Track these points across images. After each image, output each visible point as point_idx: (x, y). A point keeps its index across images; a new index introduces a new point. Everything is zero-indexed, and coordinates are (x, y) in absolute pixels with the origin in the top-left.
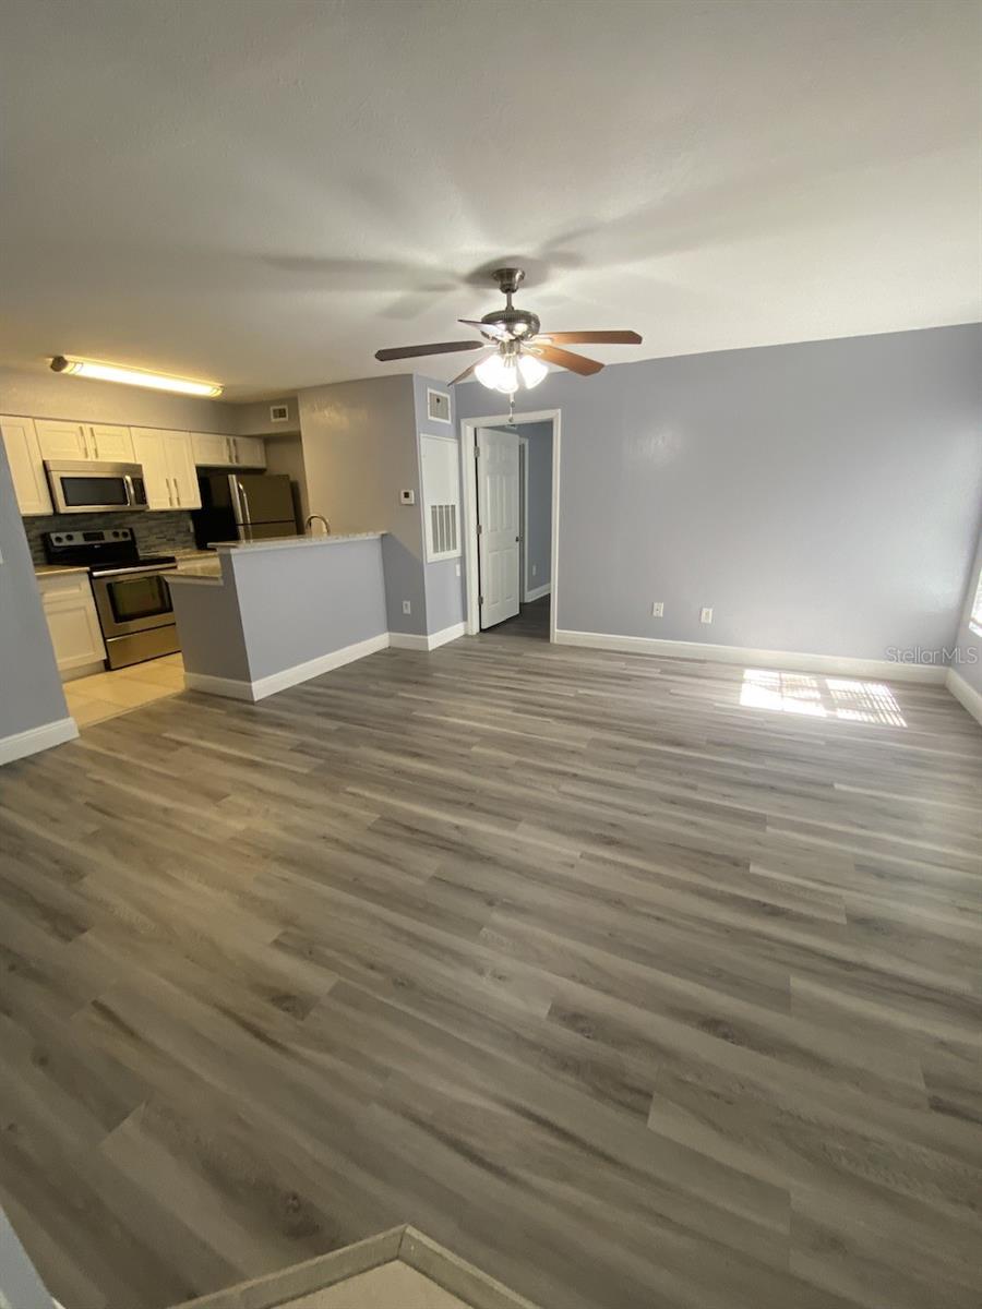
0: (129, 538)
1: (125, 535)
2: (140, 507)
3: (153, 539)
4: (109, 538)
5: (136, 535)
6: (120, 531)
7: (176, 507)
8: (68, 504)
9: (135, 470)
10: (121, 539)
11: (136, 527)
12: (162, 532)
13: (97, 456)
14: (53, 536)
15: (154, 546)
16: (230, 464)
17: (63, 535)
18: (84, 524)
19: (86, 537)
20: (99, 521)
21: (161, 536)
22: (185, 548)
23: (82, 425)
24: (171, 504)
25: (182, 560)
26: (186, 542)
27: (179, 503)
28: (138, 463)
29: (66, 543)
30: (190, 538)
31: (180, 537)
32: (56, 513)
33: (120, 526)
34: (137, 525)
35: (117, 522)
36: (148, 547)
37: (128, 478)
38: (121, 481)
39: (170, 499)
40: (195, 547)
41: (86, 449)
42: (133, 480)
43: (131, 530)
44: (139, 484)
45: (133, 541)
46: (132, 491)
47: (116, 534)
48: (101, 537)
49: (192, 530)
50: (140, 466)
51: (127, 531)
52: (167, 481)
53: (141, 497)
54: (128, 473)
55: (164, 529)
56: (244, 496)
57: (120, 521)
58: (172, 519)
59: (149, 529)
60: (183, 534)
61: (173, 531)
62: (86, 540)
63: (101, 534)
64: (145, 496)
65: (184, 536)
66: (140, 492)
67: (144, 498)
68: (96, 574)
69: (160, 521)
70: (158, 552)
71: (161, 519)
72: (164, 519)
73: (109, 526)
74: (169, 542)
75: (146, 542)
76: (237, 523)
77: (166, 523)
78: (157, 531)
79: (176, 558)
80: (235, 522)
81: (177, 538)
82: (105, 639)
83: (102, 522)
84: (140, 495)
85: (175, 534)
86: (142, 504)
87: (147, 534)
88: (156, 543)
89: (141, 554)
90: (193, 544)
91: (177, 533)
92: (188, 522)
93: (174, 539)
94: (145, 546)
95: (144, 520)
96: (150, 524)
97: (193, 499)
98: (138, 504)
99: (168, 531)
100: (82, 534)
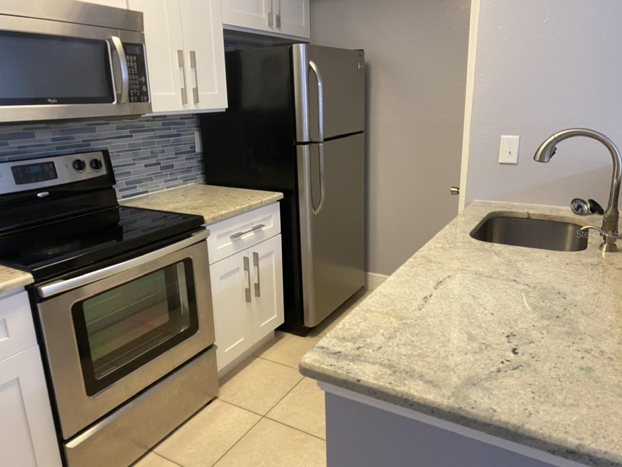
0: (103, 171)
1: (96, 164)
2: (128, 109)
3: (139, 170)
4: (65, 174)
5: (114, 162)
6: (86, 158)
7: (191, 107)
9: (130, 26)
10: (88, 174)
11: (113, 146)
12: (153, 155)
15: (139, 181)
16: (270, 30)
18: (13, 145)
19: (20, 175)
20: (44, 137)
21: (154, 161)
22: (186, 180)
24: (185, 101)
25: (215, 221)
26: (189, 170)
27: (196, 101)
28: (133, 9)
30: (195, 163)
31: (181, 162)
33: (86, 148)
34: (116, 143)
35: (80, 138)
36: (132, 184)
37: (117, 41)
38: (103, 48)
39: (184, 91)
40: (200, 178)
42: (125, 45)
43: (106, 153)
44: (136, 55)
45: (111, 178)
46: (125, 76)
47: (79, 165)
48: (50, 171)
49: (198, 149)
50: (140, 15)
51: (100, 156)
52: (180, 53)
53: (138, 87)
54: (115, 30)
55: (158, 148)
56: (319, 84)
57: (85, 136)
58: (170, 129)
59: (134, 149)
60: (184, 157)
61: (170, 152)
62: (18, 181)
63: (51, 166)
64: (145, 84)
65: (186, 159)
66: (137, 77)
67: (144, 87)
68: (47, 289)
69: (151, 134)
70: (147, 192)
71: (154, 130)
72: (158, 130)
73: (65, 148)
74: (164, 172)
75: (128, 173)
76: (298, 140)
77: (161, 137)
78: (145, 152)
79: (206, 218)
80: (295, 138)
81: (176, 164)
82: (62, 442)
83: (53, 140)
84: (137, 82)
85: (174, 156)
86: (139, 100)
87: (130, 160)
88: (144, 175)
89: (120, 201)
90: (198, 174)
91: (176, 154)
92: (194, 134)
93: (172, 166)
94: (127, 183)
95: (126, 132)
96: (139, 139)
97: (217, 93)
98: (130, 101)
99: (163, 152)
100: (13, 168)
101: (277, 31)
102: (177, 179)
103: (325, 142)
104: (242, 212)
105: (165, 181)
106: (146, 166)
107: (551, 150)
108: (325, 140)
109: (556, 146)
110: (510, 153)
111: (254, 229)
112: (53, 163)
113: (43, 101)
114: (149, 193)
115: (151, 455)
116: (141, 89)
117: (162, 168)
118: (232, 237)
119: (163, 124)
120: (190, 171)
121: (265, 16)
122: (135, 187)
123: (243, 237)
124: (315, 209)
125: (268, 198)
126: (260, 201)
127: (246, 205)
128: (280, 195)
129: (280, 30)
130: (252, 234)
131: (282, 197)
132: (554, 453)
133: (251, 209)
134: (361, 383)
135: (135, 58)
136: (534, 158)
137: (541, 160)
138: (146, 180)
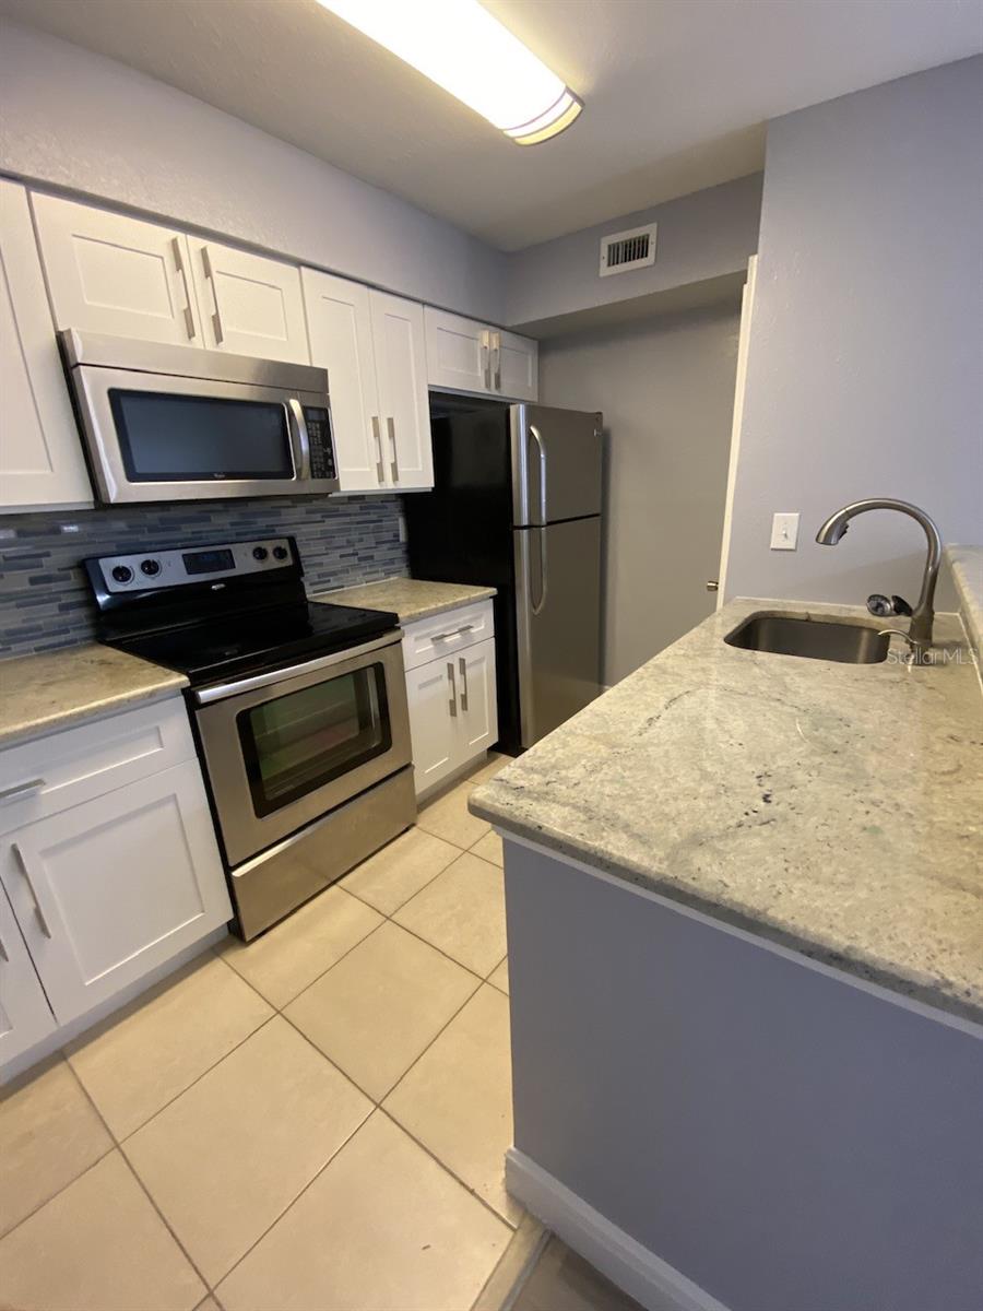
0: (289, 561)
1: (280, 553)
2: (314, 486)
3: (333, 560)
4: (245, 563)
5: (303, 552)
6: (269, 546)
7: (389, 485)
8: (132, 476)
9: (313, 383)
10: (272, 563)
11: (302, 533)
12: (350, 543)
13: (219, 338)
14: (107, 565)
15: (333, 574)
16: (487, 392)
17: (132, 562)
18: (187, 530)
19: (193, 564)
20: (223, 523)
21: (350, 551)
22: (388, 574)
23: (180, 236)
24: (381, 479)
26: (392, 561)
27: (396, 478)
28: (317, 364)
29: (140, 582)
30: (399, 553)
31: (381, 553)
32: (101, 505)
33: (269, 534)
34: (305, 529)
35: (262, 522)
36: (324, 577)
37: (296, 405)
38: (279, 410)
39: (380, 466)
40: (405, 571)
41: (188, 313)
42: (305, 409)
43: (292, 540)
44: (320, 422)
45: (297, 570)
46: (305, 446)
47: (260, 554)
48: (226, 560)
49: (402, 538)
50: (324, 373)
51: (284, 544)
52: (375, 419)
53: (322, 460)
54: (295, 392)
55: (355, 537)
56: (542, 456)
57: (270, 521)
58: (369, 514)
59: (327, 536)
60: (386, 546)
61: (370, 540)
62: (190, 570)
63: (228, 554)
64: (331, 457)
65: (389, 549)
66: (321, 447)
67: (330, 461)
68: (205, 695)
69: (347, 519)
70: (343, 587)
71: (349, 515)
72: (355, 515)
73: (246, 534)
74: (363, 564)
75: (321, 564)
76: (515, 524)
77: (358, 523)
78: (340, 540)
79: (400, 616)
80: (512, 521)
81: (377, 554)
82: (228, 869)
83: (232, 524)
84: (321, 454)
85: (374, 545)
86: (324, 476)
87: (322, 549)
88: (339, 567)
89: (310, 596)
90: (402, 566)
91: (377, 543)
92: (397, 520)
93: (372, 557)
94: (319, 576)
95: (318, 517)
96: (332, 525)
97: (420, 469)
98: (313, 477)
99: (361, 540)
100: (184, 556)
101: (495, 392)
102: (377, 572)
103: (549, 527)
104: (446, 609)
105: (364, 574)
106: (342, 556)
107: (841, 528)
108: (549, 524)
109: (849, 522)
110: (786, 535)
111: (460, 631)
112: (229, 551)
113: (209, 477)
114: (345, 589)
115: (334, 889)
116: (326, 461)
117: (360, 559)
118: (433, 639)
119: (361, 508)
120: (393, 563)
121: (481, 374)
122: (329, 581)
123: (447, 640)
124: (535, 608)
125: (478, 594)
126: (467, 597)
127: (451, 602)
128: (493, 591)
129: (500, 392)
130: (458, 636)
131: (496, 593)
132: (810, 954)
133: (456, 606)
134: (543, 830)
135: (318, 426)
136: (817, 540)
137: (827, 542)
138: (341, 572)
